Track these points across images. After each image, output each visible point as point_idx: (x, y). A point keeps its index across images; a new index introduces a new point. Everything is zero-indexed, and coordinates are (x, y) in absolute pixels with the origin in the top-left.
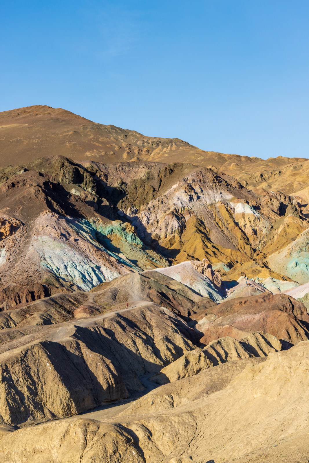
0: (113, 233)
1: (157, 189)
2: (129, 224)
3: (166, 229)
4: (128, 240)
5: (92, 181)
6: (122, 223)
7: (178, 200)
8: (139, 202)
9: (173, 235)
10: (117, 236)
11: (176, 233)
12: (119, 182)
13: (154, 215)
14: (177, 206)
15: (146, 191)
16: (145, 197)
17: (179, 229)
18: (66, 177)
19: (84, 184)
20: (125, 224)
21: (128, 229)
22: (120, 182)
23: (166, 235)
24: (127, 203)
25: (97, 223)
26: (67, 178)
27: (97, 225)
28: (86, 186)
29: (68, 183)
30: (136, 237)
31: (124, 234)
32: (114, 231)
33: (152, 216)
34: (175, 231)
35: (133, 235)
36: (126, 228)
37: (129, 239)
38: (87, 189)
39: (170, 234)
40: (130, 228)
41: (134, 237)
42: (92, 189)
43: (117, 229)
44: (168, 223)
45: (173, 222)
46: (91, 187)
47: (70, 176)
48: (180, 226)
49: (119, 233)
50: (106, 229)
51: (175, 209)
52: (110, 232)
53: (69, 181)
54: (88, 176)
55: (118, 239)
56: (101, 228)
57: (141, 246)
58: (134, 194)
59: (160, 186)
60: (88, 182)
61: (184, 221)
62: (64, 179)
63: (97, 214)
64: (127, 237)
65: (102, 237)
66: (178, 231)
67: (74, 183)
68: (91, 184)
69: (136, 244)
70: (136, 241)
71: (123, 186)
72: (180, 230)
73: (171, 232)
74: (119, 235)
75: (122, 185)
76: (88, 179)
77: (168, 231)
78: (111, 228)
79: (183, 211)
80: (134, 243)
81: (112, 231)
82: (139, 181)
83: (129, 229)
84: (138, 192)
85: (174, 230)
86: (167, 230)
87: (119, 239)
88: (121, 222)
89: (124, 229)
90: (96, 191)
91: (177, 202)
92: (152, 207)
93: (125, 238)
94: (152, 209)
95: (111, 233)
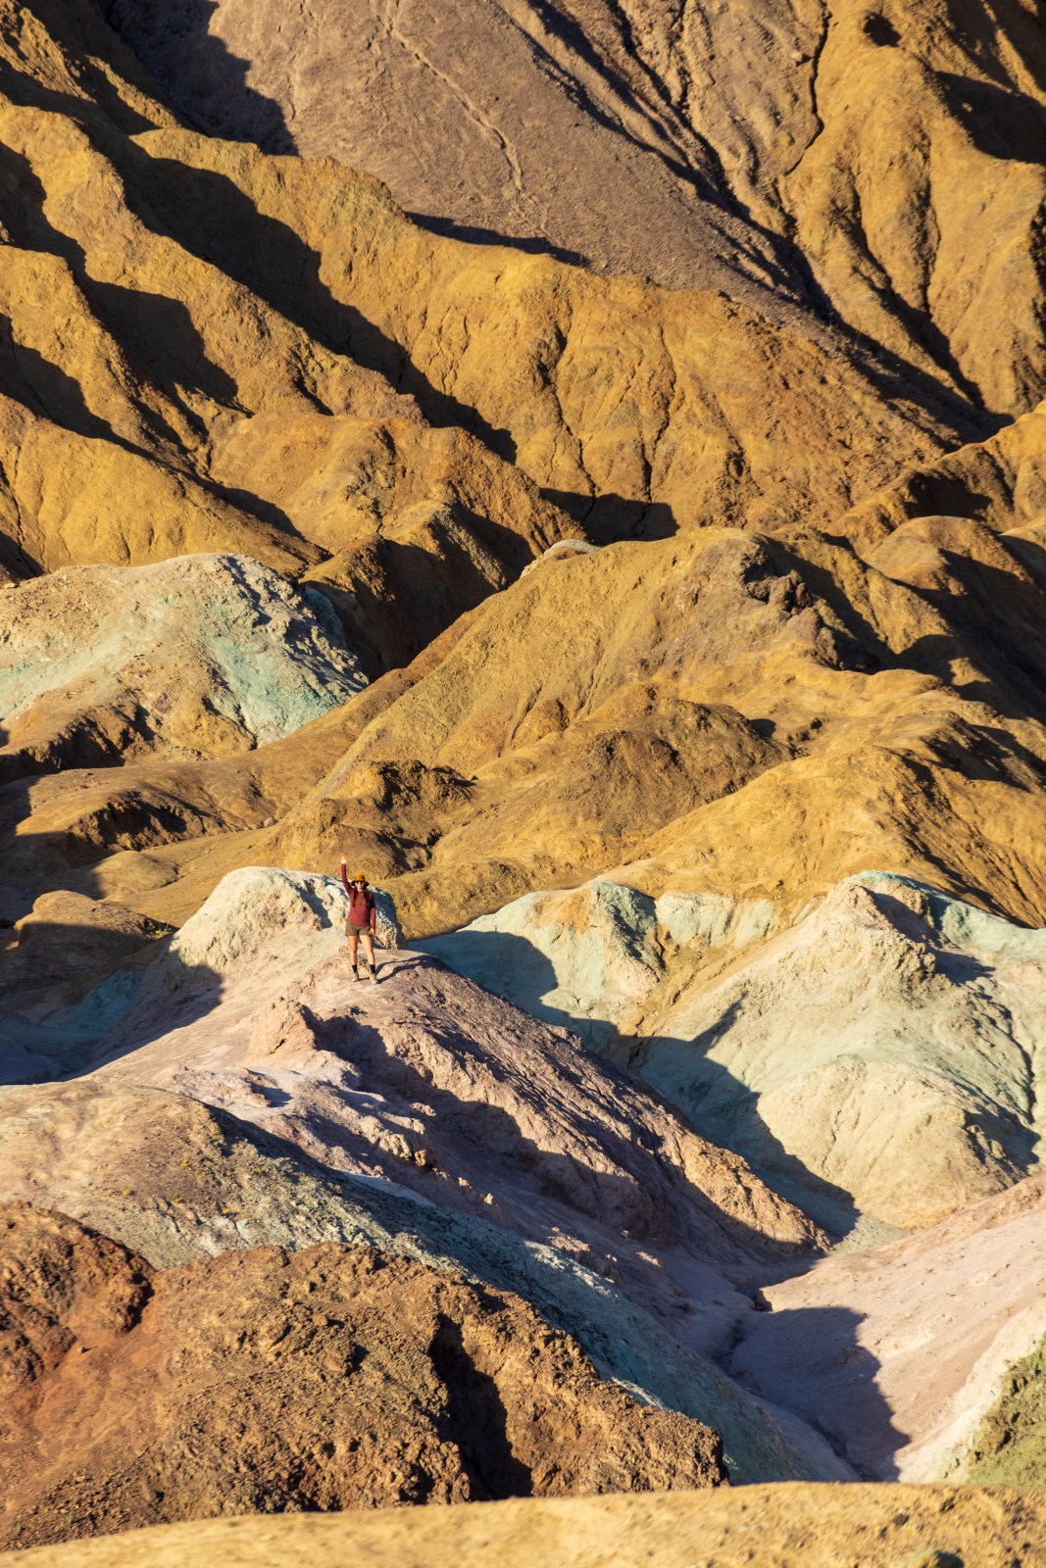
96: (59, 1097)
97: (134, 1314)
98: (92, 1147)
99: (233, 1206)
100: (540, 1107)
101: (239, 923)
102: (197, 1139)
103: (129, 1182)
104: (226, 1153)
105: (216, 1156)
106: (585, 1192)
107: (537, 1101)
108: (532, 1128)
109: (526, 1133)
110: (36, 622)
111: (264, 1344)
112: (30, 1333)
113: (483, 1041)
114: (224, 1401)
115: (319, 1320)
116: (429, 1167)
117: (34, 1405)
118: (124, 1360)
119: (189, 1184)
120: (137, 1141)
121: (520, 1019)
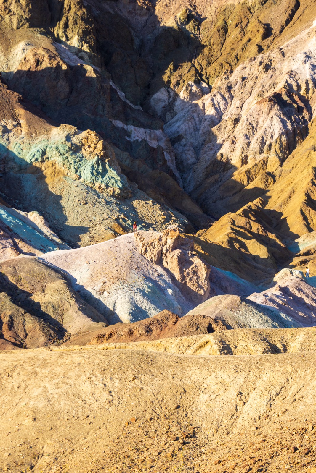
0: (48, 158)
1: (276, 29)
2: (93, 134)
3: (247, 141)
4: (82, 175)
5: (82, 19)
6: (76, 133)
7: (305, 62)
8: (218, 68)
9: (264, 155)
10: (57, 166)
11: (273, 150)
12: (178, 15)
13: (238, 104)
14: (297, 77)
15: (248, 36)
16: (240, 53)
17: (284, 139)
18: (10, 11)
19: (61, 26)
20: (84, 133)
21: (86, 147)
22: (182, 15)
23: (246, 157)
24: (186, 72)
25: (11, 134)
26: (14, 14)
27: (11, 139)
28: (65, 32)
29: (15, 26)
30: (107, 167)
31: (72, 162)
32: (48, 154)
33: (233, 106)
34: (270, 145)
35: (97, 162)
36: (83, 145)
37: (86, 174)
38: (67, 39)
39: (255, 154)
40: (92, 145)
41: (100, 167)
42: (82, 39)
43: (57, 148)
44: (254, 125)
45: (269, 121)
46: (78, 34)
47: (22, 9)
48: (286, 133)
49: (60, 159)
50: (29, 149)
51: (290, 86)
52: (38, 155)
53: (19, 22)
54: (73, 6)
55: (56, 173)
56: (17, 146)
57: (117, 191)
58: (214, 47)
59: (288, 22)
60: (71, 22)
61: (307, 117)
62: (7, 16)
63: (21, 112)
64: (81, 169)
65: (17, 169)
66: (278, 145)
67: (31, 26)
68: (81, 26)
69: (103, 186)
70: (104, 179)
71: (190, 27)
72: (284, 144)
73: (257, 150)
74: (61, 165)
75: (188, 23)
76: (72, 12)
77: (252, 146)
78: (42, 146)
79: (310, 92)
80: (97, 184)
81: (44, 153)
82: (238, 8)
83: (89, 147)
84: (227, 39)
85: (268, 143)
86: (249, 144)
87: (59, 173)
88: (74, 129)
89: (76, 149)
90: (92, 43)
91: (303, 65)
92: (239, 80)
93: (77, 171)
94: (237, 86)
95: (40, 160)
96: (224, 297)
97: (175, 323)
98: (225, 303)
99: (240, 310)
100: (308, 297)
101: (282, 275)
102: (238, 301)
103: (228, 307)
104: (241, 303)
105: (240, 304)
106: (312, 308)
107: (308, 296)
108: (307, 300)
109: (305, 301)
110: (308, 238)
111: (187, 327)
112: (163, 325)
113: (304, 289)
114: (180, 333)
115: (194, 324)
116: (285, 305)
117: (160, 334)
118: (172, 328)
119: (235, 307)
120: (230, 302)
121: (310, 286)
